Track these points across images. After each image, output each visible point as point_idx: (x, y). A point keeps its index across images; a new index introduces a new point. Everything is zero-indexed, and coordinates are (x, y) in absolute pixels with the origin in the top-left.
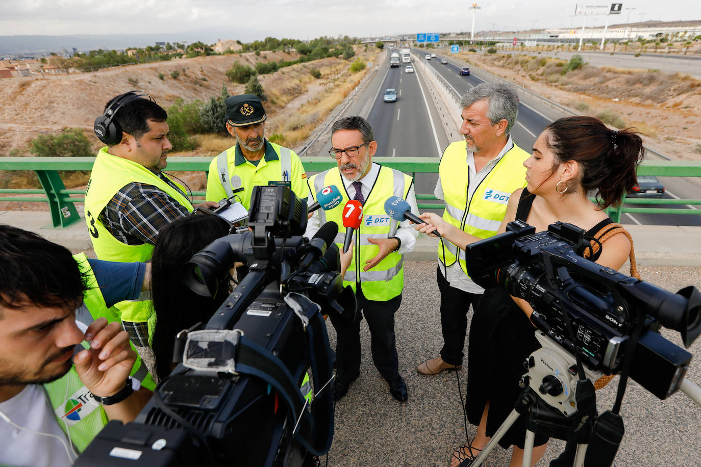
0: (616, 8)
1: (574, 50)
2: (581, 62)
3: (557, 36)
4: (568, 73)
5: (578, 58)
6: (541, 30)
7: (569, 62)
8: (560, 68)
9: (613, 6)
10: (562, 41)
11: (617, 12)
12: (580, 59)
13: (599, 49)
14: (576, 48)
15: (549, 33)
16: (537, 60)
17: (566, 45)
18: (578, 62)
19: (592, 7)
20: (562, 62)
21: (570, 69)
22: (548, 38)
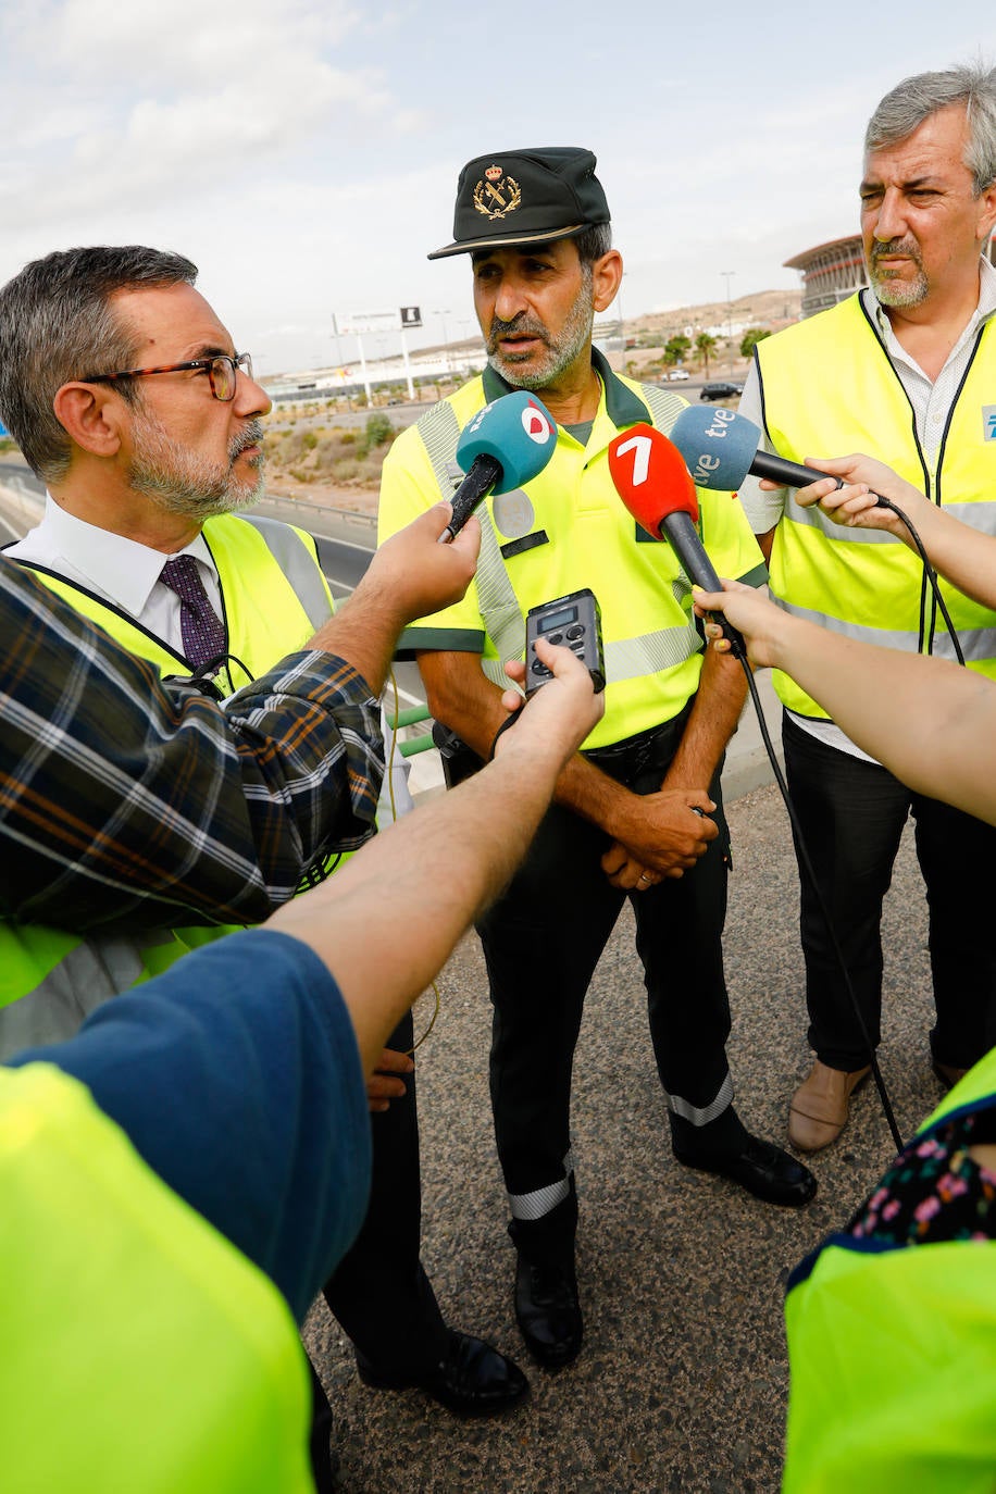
0: (411, 316)
1: (361, 408)
2: (389, 427)
3: (313, 386)
4: (371, 453)
5: (380, 420)
6: (273, 377)
7: (364, 431)
8: (350, 446)
9: (404, 312)
10: (328, 393)
11: (414, 323)
12: (386, 422)
13: (408, 399)
14: (363, 403)
15: (293, 380)
16: (296, 438)
17: (342, 399)
18: (384, 427)
19: (365, 317)
20: (350, 432)
21: (373, 446)
22: (297, 390)
